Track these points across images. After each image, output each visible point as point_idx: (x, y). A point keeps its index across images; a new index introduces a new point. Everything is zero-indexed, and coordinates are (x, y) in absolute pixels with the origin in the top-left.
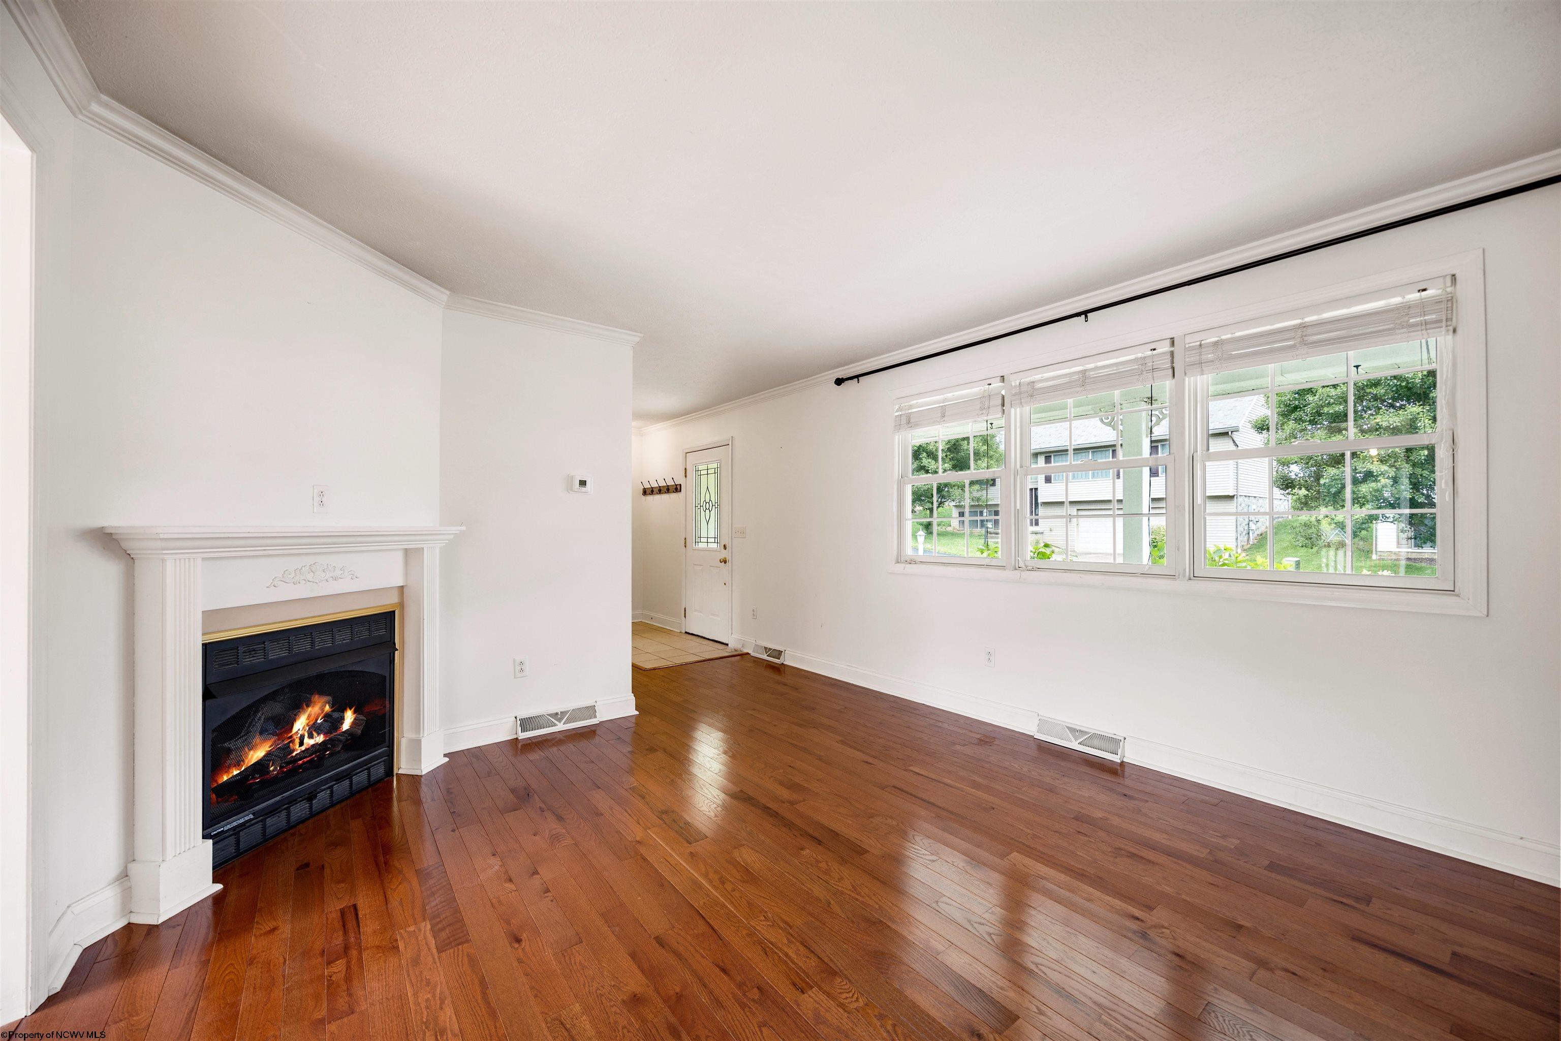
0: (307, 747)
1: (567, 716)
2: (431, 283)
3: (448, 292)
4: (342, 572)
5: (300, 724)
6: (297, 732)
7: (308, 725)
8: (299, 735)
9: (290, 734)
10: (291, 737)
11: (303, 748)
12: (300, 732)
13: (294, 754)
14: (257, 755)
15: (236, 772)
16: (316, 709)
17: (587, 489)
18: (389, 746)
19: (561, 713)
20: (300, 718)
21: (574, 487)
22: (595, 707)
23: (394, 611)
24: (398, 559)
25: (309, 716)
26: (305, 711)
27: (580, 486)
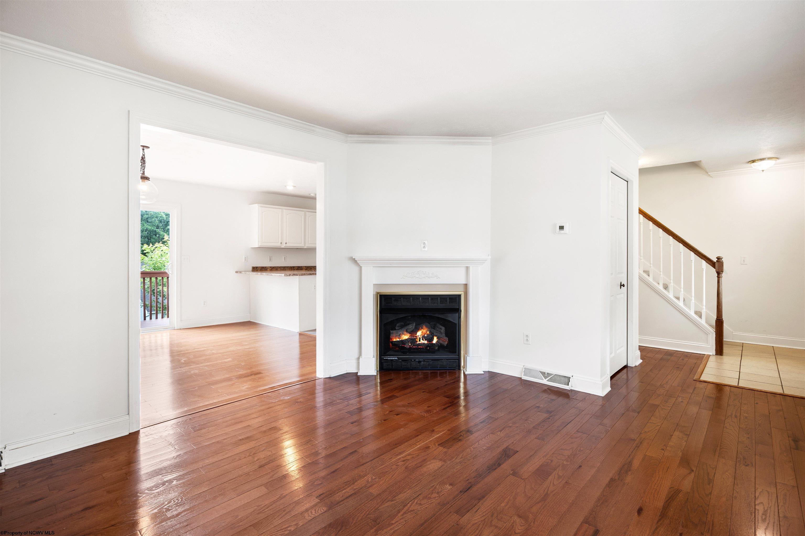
0: (422, 343)
1: (551, 377)
4: (432, 275)
5: (419, 334)
7: (422, 335)
10: (416, 337)
11: (420, 342)
12: (419, 337)
13: (417, 343)
14: (405, 337)
15: (398, 340)
16: (424, 331)
17: (563, 230)
18: (458, 356)
19: (548, 373)
20: (419, 331)
21: (557, 232)
22: (570, 379)
23: (461, 295)
24: (463, 270)
25: (422, 332)
26: (421, 330)
27: (560, 230)
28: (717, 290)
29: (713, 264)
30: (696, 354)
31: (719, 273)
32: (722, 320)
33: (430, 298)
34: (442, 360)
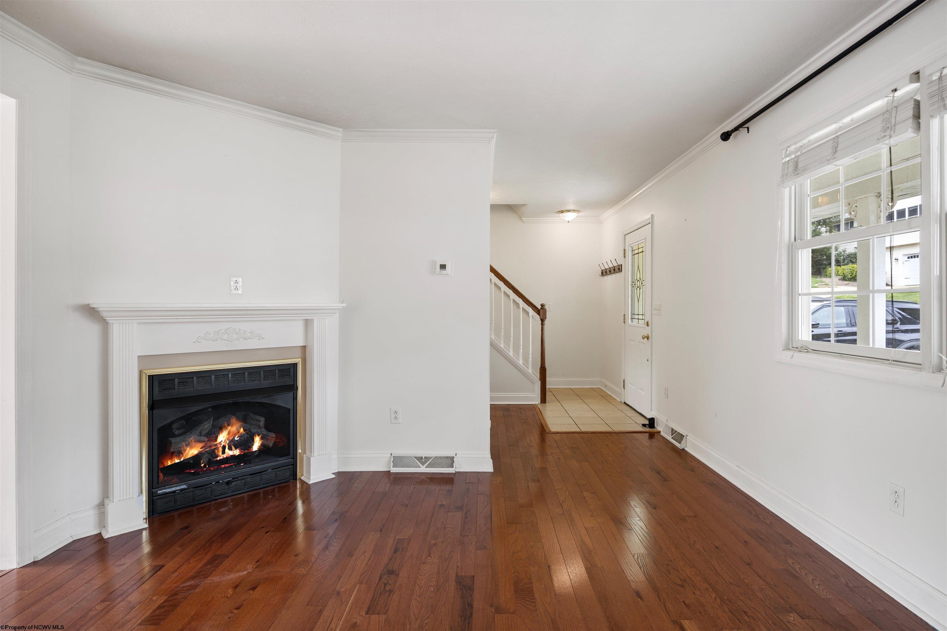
0: (228, 456)
1: (429, 461)
2: (324, 125)
3: (341, 130)
4: (251, 334)
5: (223, 437)
6: (220, 443)
7: (228, 439)
8: (222, 445)
9: (216, 443)
10: (216, 445)
11: (225, 456)
12: (223, 444)
13: (218, 459)
14: (192, 451)
15: (177, 461)
16: (233, 429)
17: (445, 270)
18: (293, 458)
19: (425, 457)
20: (222, 432)
21: (437, 273)
22: (454, 459)
23: (297, 364)
24: (299, 326)
25: (229, 433)
26: (226, 428)
27: (441, 269)
28: (541, 338)
29: (538, 311)
30: (526, 405)
31: (543, 321)
32: (545, 367)
33: (246, 374)
34: (266, 471)
